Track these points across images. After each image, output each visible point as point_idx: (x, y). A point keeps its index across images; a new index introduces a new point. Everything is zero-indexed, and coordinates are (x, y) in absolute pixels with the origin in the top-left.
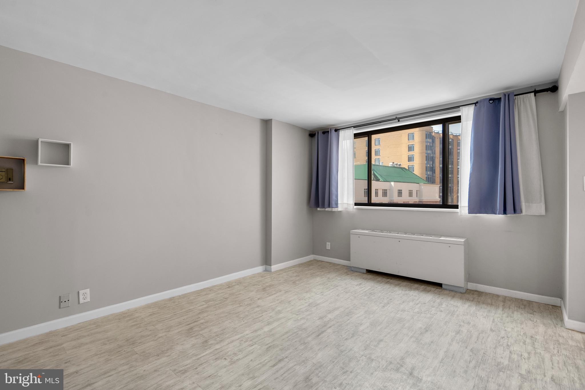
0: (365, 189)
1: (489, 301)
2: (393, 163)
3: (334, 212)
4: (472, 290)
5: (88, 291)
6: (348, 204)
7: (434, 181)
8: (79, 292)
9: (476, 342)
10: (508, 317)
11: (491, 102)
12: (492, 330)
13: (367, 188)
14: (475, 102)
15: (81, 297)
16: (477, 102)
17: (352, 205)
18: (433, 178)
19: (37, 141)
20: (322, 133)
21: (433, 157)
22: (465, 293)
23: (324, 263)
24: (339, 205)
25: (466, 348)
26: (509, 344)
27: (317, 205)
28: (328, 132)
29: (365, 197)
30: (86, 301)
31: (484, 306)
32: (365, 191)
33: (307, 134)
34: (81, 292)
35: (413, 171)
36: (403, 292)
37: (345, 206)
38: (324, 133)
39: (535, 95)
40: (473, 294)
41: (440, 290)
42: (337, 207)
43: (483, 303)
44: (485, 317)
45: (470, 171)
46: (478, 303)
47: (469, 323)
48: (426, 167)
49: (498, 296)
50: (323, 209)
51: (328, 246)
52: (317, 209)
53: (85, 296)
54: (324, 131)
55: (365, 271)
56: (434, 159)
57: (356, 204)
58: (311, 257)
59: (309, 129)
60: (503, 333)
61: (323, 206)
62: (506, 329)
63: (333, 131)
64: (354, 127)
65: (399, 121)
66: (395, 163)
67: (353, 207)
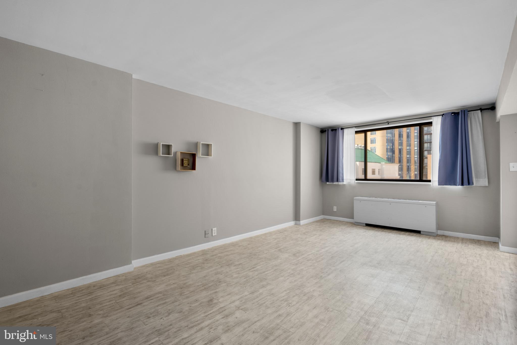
0: (363, 169)
1: (453, 240)
2: (358, 145)
3: (340, 185)
4: (441, 235)
5: (215, 229)
6: (350, 179)
7: (394, 161)
8: (212, 229)
9: (447, 256)
10: (465, 247)
11: (453, 115)
12: (455, 252)
13: (363, 168)
14: (442, 114)
15: (213, 232)
16: (443, 115)
17: (354, 180)
18: (393, 159)
20: (331, 131)
21: (392, 140)
22: (436, 236)
23: (332, 220)
24: (344, 180)
25: (442, 258)
26: (467, 257)
27: (327, 180)
28: (336, 129)
29: (363, 174)
30: (214, 235)
31: (449, 242)
32: (363, 171)
33: (319, 130)
35: (375, 152)
36: (396, 236)
37: (348, 181)
38: (332, 130)
39: (481, 112)
40: (442, 237)
41: (420, 235)
42: (343, 181)
43: (449, 241)
44: (451, 247)
45: (440, 158)
46: (446, 241)
47: (442, 249)
48: (387, 149)
49: (458, 238)
50: (331, 183)
51: (335, 209)
52: (326, 183)
53: (215, 232)
54: (333, 128)
55: (365, 225)
56: (394, 141)
57: (357, 180)
58: (322, 217)
59: (321, 128)
60: (463, 253)
61: (333, 181)
62: (464, 251)
63: (340, 129)
64: (355, 127)
65: (388, 124)
66: (359, 145)
67: (355, 182)
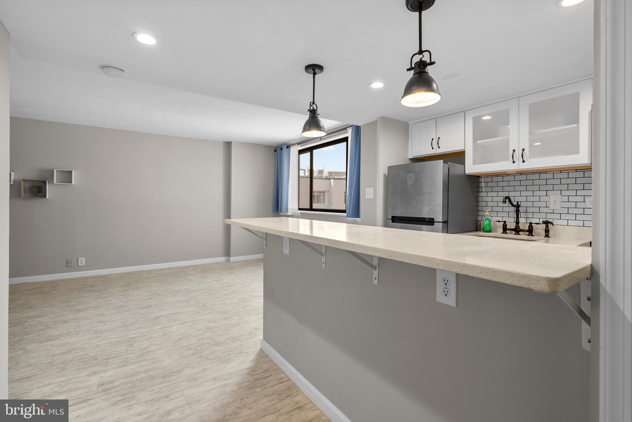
5: (84, 259)
6: (294, 209)
8: (78, 259)
15: (79, 262)
17: (296, 210)
19: (53, 171)
24: (289, 210)
28: (282, 148)
29: (307, 203)
30: (82, 264)
33: (273, 149)
34: (79, 259)
42: (287, 211)
53: (82, 261)
57: (300, 209)
59: (274, 146)
63: (286, 148)
64: (297, 144)
67: (298, 212)
